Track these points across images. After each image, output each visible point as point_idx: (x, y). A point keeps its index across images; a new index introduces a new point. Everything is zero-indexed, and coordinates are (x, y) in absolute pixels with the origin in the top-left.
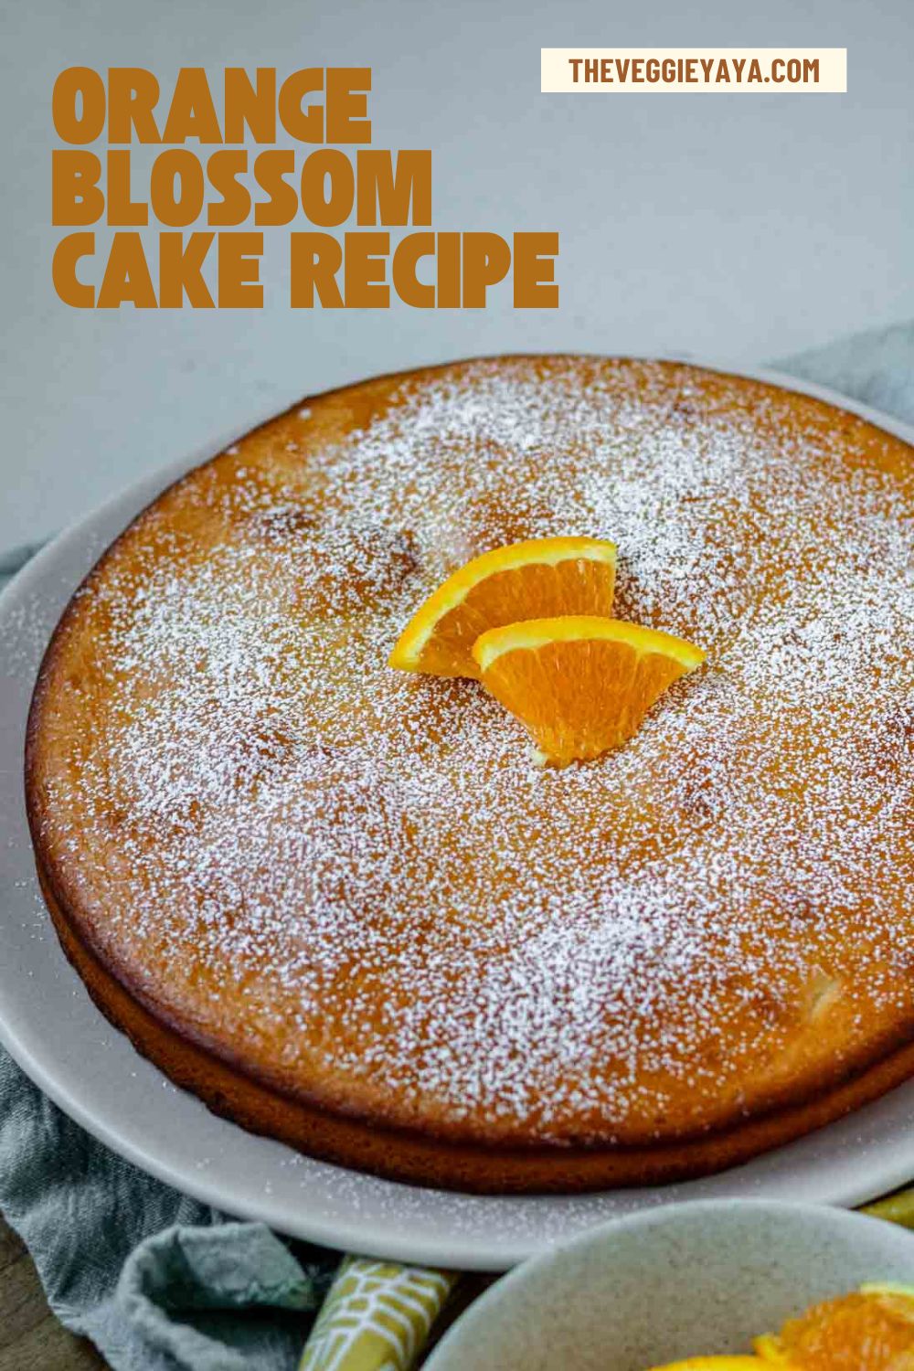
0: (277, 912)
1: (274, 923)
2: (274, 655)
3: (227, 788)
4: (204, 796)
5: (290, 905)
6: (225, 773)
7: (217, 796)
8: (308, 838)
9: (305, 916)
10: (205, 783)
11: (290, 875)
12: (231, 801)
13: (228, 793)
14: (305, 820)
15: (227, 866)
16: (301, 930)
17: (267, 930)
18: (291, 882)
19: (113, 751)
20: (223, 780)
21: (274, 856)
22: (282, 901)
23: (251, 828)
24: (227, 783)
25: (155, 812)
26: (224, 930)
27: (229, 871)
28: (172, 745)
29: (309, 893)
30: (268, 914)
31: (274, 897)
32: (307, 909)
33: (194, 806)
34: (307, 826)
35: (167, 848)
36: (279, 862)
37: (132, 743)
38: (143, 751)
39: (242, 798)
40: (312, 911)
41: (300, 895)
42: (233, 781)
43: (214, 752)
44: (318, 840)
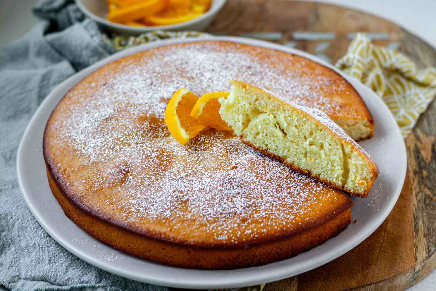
0: (294, 186)
1: (297, 188)
2: (186, 174)
3: (243, 188)
4: (243, 195)
5: (293, 183)
6: (238, 187)
7: (245, 192)
8: (272, 172)
9: (298, 180)
10: (239, 193)
11: (284, 180)
12: (248, 189)
13: (245, 188)
14: (265, 171)
15: (273, 193)
16: (302, 182)
17: (299, 190)
18: (285, 180)
19: (210, 219)
20: (240, 188)
21: (275, 181)
22: (291, 184)
23: (261, 185)
24: (241, 187)
25: (244, 208)
26: (296, 199)
27: (275, 193)
28: (217, 201)
29: (291, 177)
30: (294, 188)
31: (289, 185)
32: (295, 179)
33: (247, 198)
34: (267, 171)
35: (259, 207)
36: (277, 180)
37: (209, 213)
38: (215, 209)
39: (248, 186)
40: (297, 178)
41: (291, 179)
42: (242, 185)
43: (228, 188)
44: (273, 170)
